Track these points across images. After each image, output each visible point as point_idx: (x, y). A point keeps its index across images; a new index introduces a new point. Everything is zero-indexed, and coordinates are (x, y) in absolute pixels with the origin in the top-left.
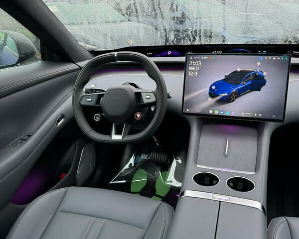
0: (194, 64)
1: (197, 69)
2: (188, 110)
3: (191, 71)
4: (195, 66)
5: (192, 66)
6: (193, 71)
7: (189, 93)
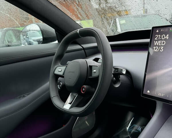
0: (161, 37)
1: (164, 43)
2: (148, 91)
3: (156, 46)
4: (162, 40)
5: (158, 40)
6: (158, 46)
7: (152, 71)
